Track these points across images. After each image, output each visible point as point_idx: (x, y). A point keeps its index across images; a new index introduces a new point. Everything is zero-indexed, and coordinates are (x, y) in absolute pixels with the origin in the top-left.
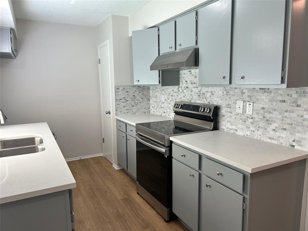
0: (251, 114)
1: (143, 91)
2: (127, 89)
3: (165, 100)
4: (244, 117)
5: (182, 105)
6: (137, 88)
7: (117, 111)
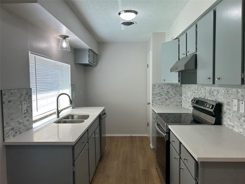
0: (244, 113)
1: (176, 88)
2: (162, 86)
3: (191, 96)
4: (239, 115)
5: (197, 101)
6: (171, 86)
7: (153, 102)
